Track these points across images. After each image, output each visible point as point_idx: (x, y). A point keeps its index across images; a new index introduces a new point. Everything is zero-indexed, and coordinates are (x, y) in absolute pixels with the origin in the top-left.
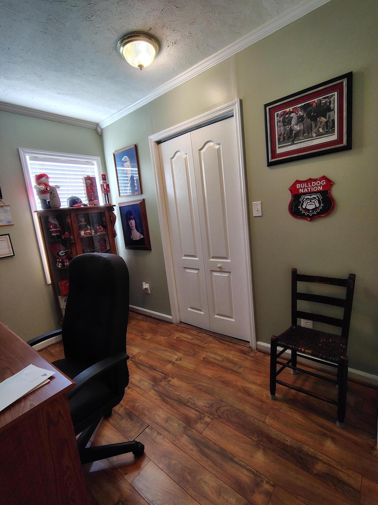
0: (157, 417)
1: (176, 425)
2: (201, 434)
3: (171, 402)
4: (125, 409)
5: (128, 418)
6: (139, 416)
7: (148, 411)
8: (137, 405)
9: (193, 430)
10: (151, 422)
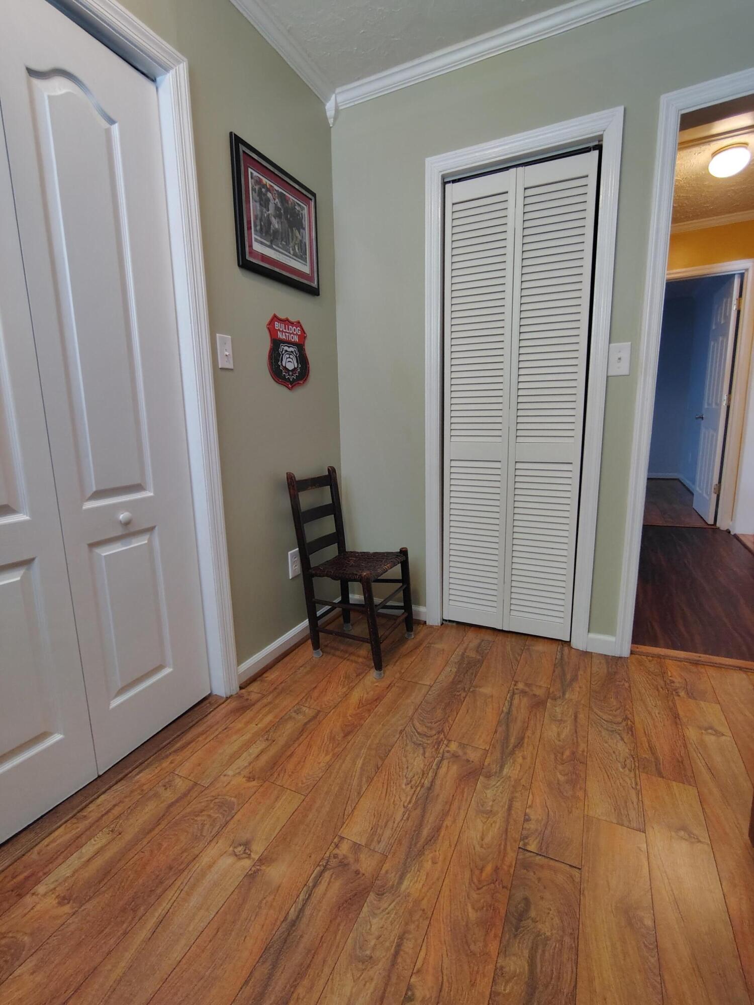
0: (488, 839)
1: (490, 793)
2: (488, 751)
3: (431, 819)
4: (504, 951)
5: (530, 921)
6: (506, 888)
7: (482, 870)
8: (473, 915)
9: (486, 764)
10: (509, 848)
